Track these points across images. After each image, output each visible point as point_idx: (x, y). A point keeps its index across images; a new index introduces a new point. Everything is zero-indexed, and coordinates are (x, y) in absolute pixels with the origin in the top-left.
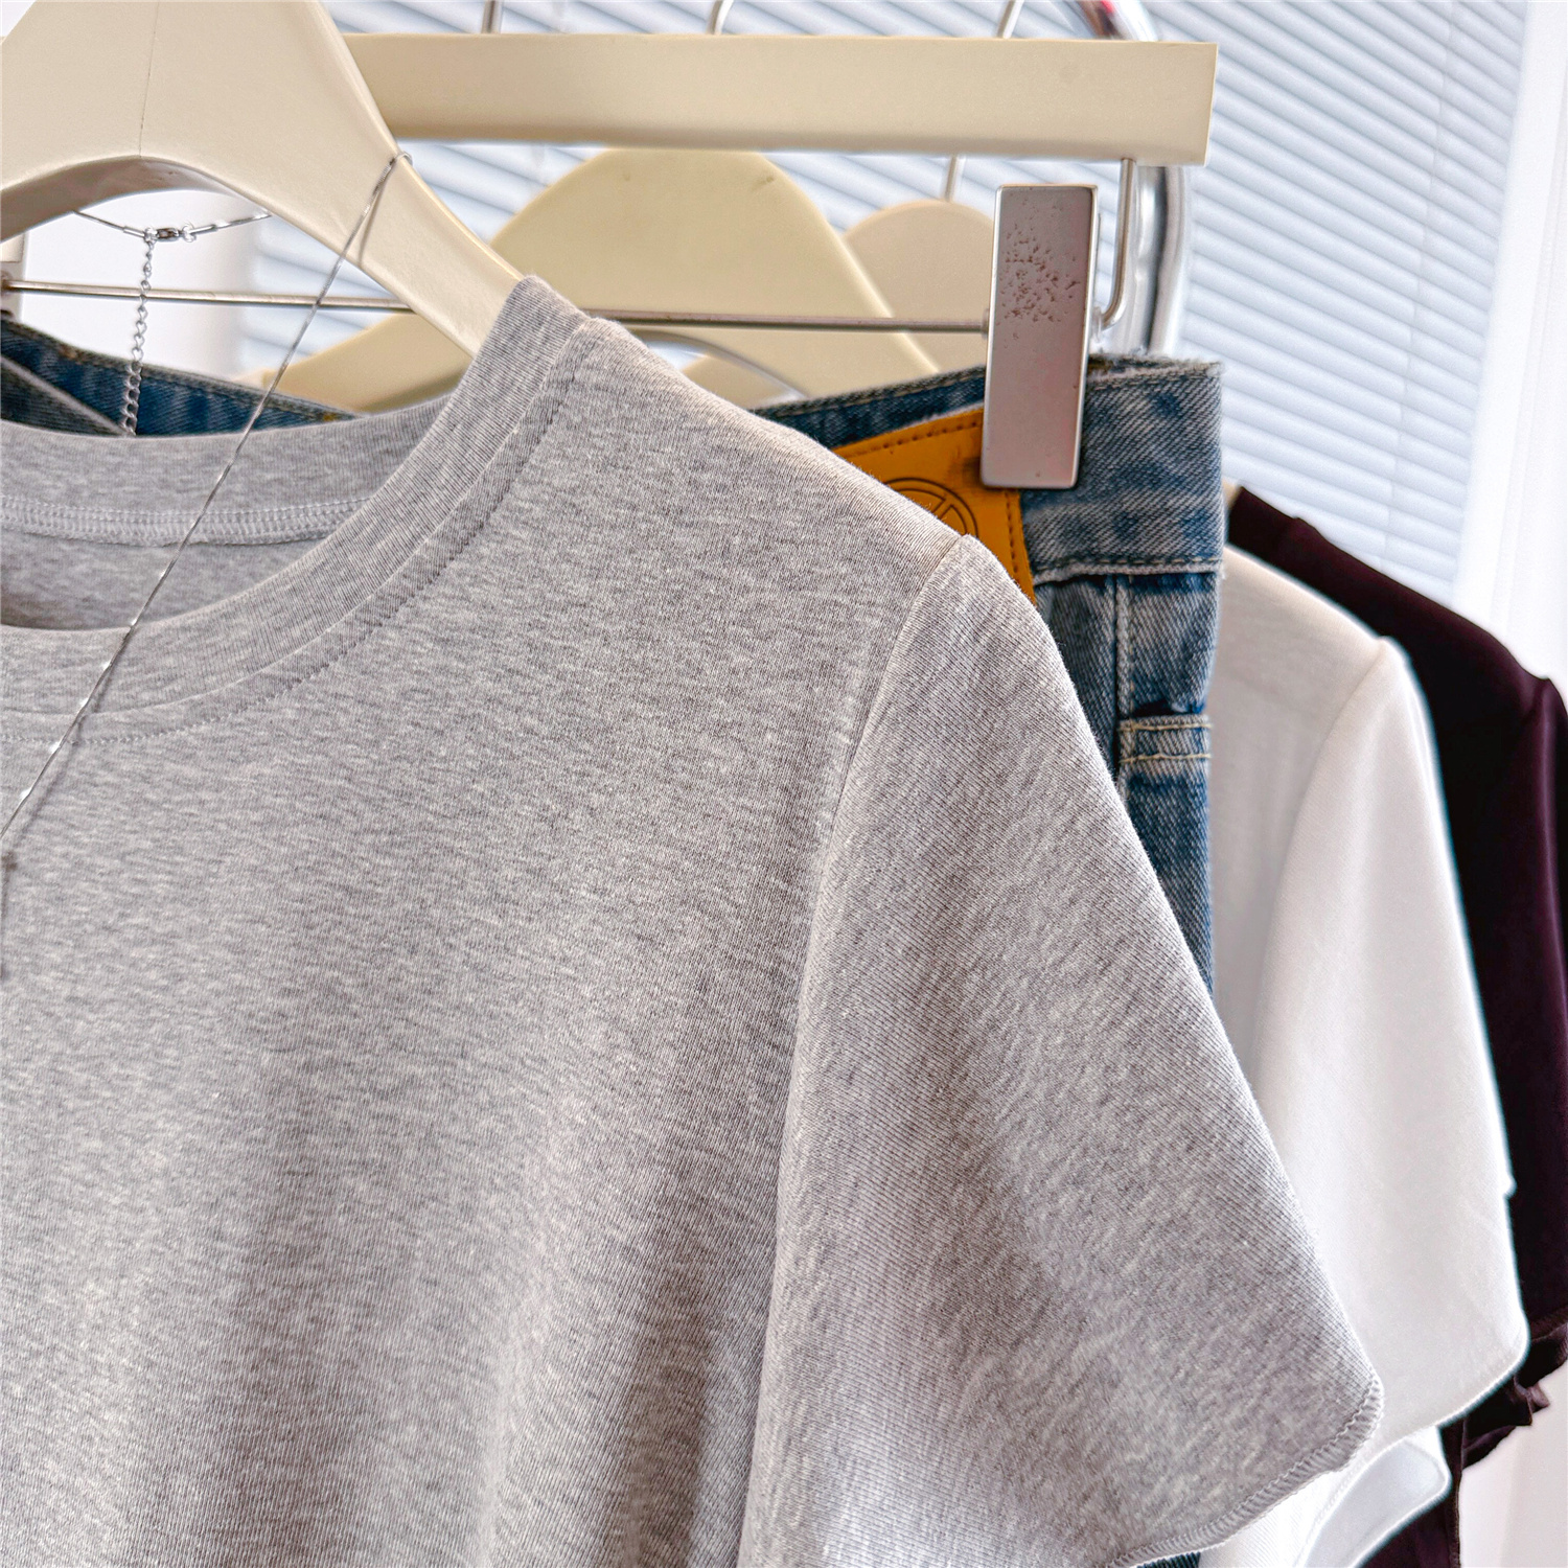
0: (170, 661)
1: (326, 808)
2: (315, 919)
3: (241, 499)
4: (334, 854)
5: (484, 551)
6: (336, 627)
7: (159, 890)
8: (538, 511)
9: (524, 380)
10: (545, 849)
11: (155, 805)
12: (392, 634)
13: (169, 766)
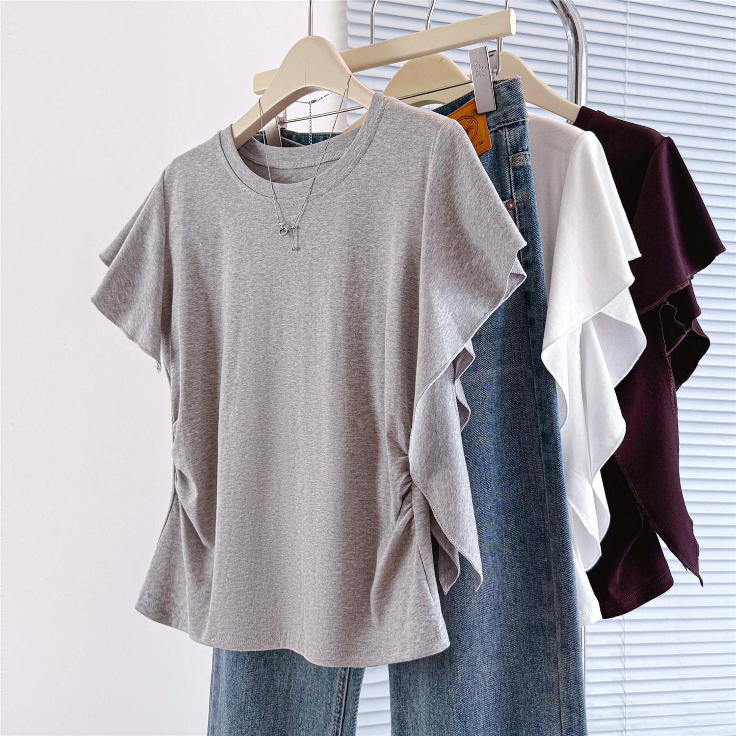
0: (322, 181)
1: (352, 201)
2: (352, 221)
3: (333, 151)
4: (354, 209)
5: (373, 145)
6: (350, 166)
7: (325, 224)
8: (381, 135)
9: (377, 112)
10: (388, 197)
11: (323, 209)
12: (359, 165)
13: (324, 201)
